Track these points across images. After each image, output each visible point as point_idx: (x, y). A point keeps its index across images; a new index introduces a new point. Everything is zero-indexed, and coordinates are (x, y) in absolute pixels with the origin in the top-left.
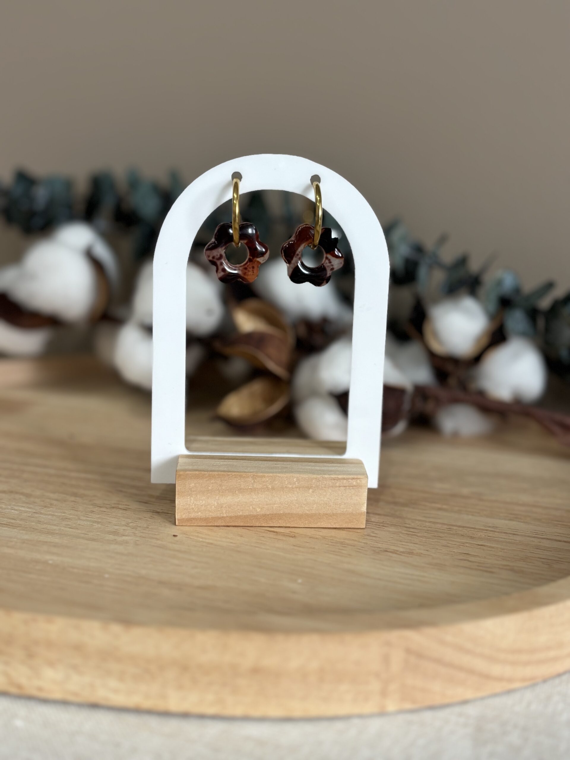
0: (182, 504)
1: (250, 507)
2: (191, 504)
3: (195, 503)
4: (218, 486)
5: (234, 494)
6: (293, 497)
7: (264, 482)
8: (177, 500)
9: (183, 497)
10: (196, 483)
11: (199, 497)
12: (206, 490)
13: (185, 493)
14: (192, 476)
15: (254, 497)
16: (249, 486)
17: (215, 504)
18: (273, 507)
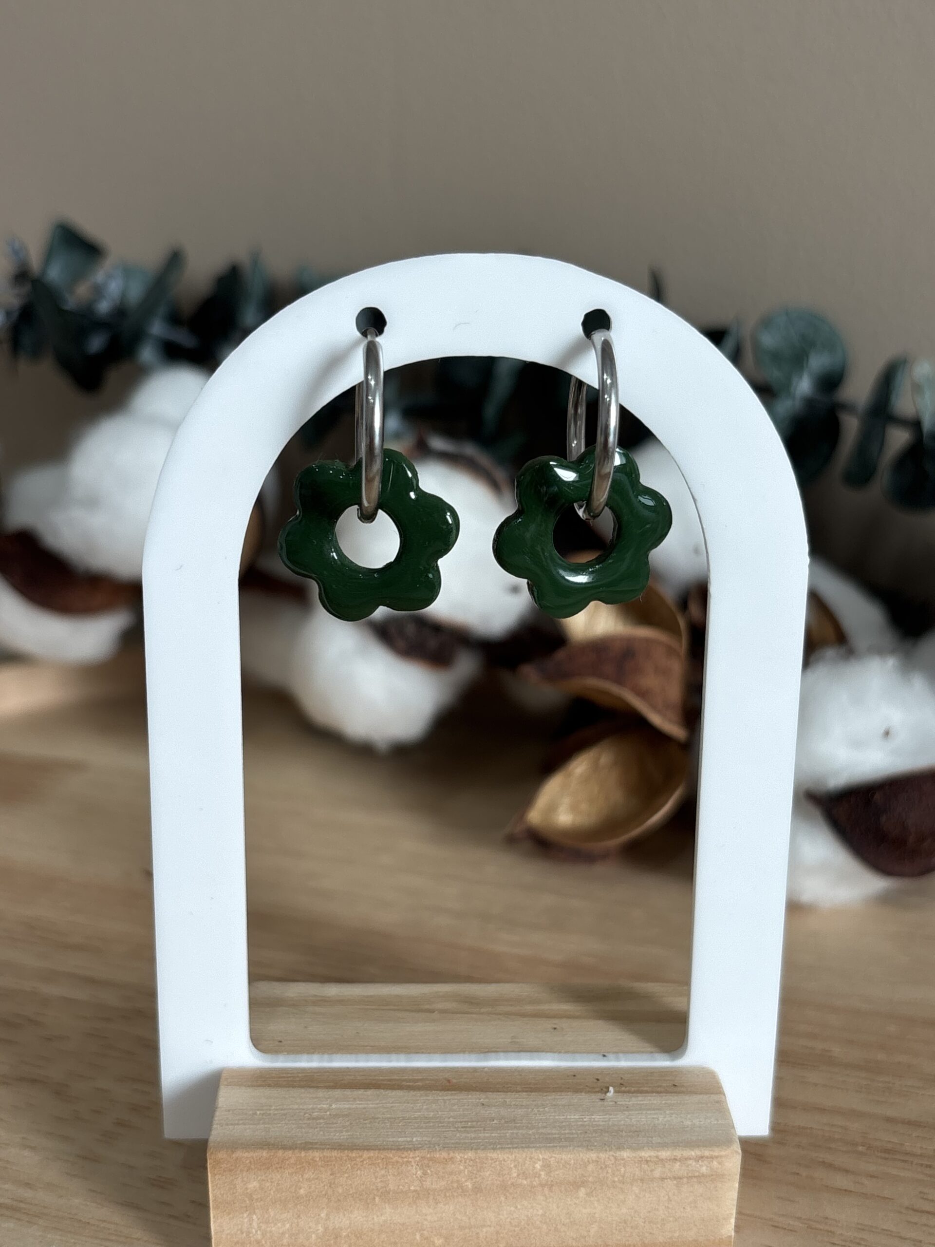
0: (229, 1232)
1: (415, 1235)
2: (254, 1231)
3: (263, 1228)
4: (324, 1186)
5: (370, 1205)
6: (532, 1207)
7: (451, 1173)
8: (214, 1222)
9: (229, 1214)
10: (263, 1180)
11: (272, 1214)
12: (293, 1197)
13: (234, 1203)
14: (250, 1162)
15: (424, 1212)
16: (409, 1187)
17: (319, 1230)
18: (477, 1234)
